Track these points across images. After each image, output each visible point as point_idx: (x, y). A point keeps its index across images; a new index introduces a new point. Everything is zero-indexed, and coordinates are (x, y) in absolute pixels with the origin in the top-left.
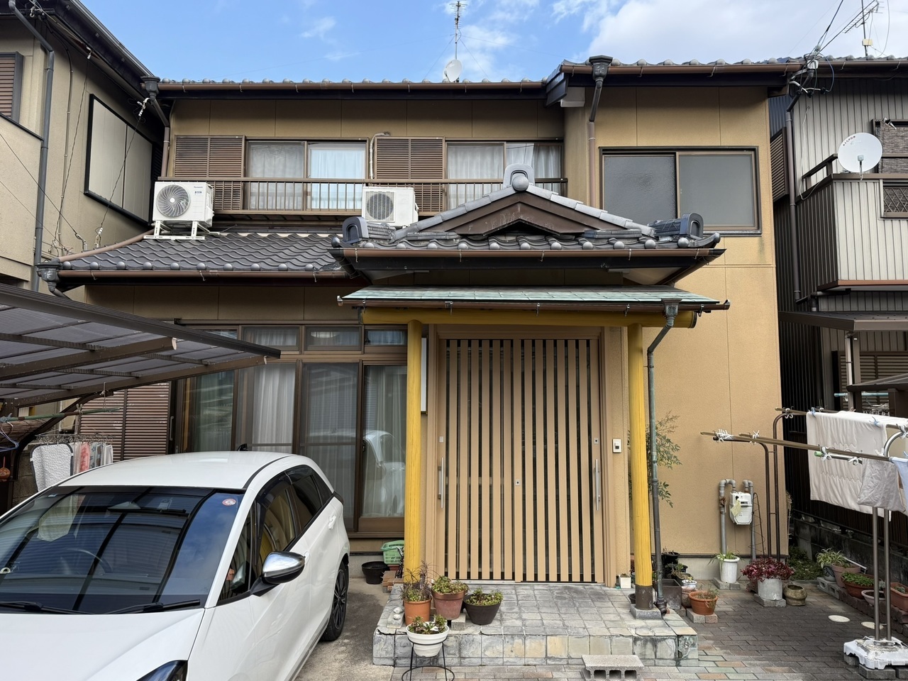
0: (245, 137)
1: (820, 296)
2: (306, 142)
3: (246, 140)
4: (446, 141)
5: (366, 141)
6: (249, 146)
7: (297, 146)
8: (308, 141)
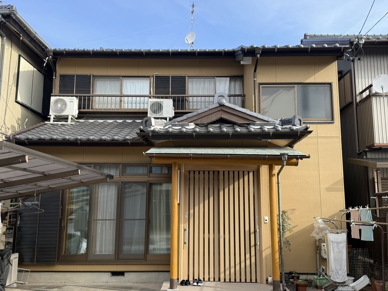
0: (93, 75)
1: (367, 151)
2: (121, 77)
3: (93, 76)
4: (188, 77)
5: (150, 77)
6: (94, 79)
7: (117, 79)
8: (122, 77)
